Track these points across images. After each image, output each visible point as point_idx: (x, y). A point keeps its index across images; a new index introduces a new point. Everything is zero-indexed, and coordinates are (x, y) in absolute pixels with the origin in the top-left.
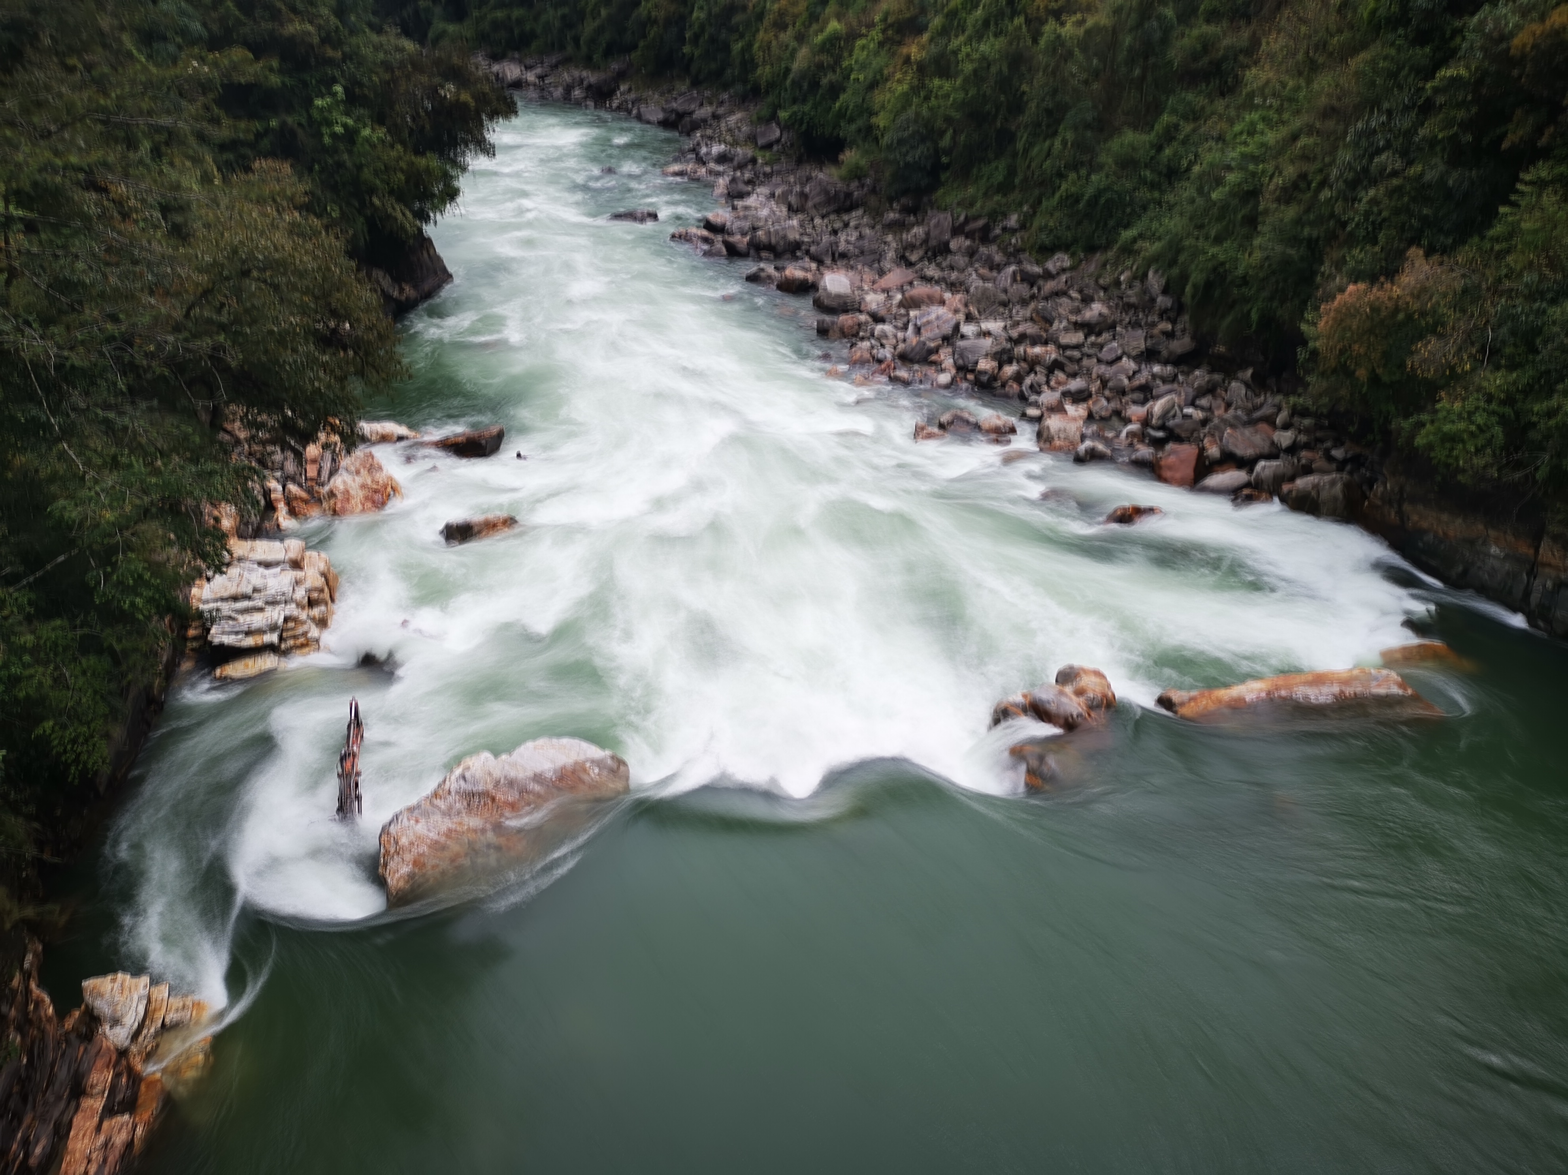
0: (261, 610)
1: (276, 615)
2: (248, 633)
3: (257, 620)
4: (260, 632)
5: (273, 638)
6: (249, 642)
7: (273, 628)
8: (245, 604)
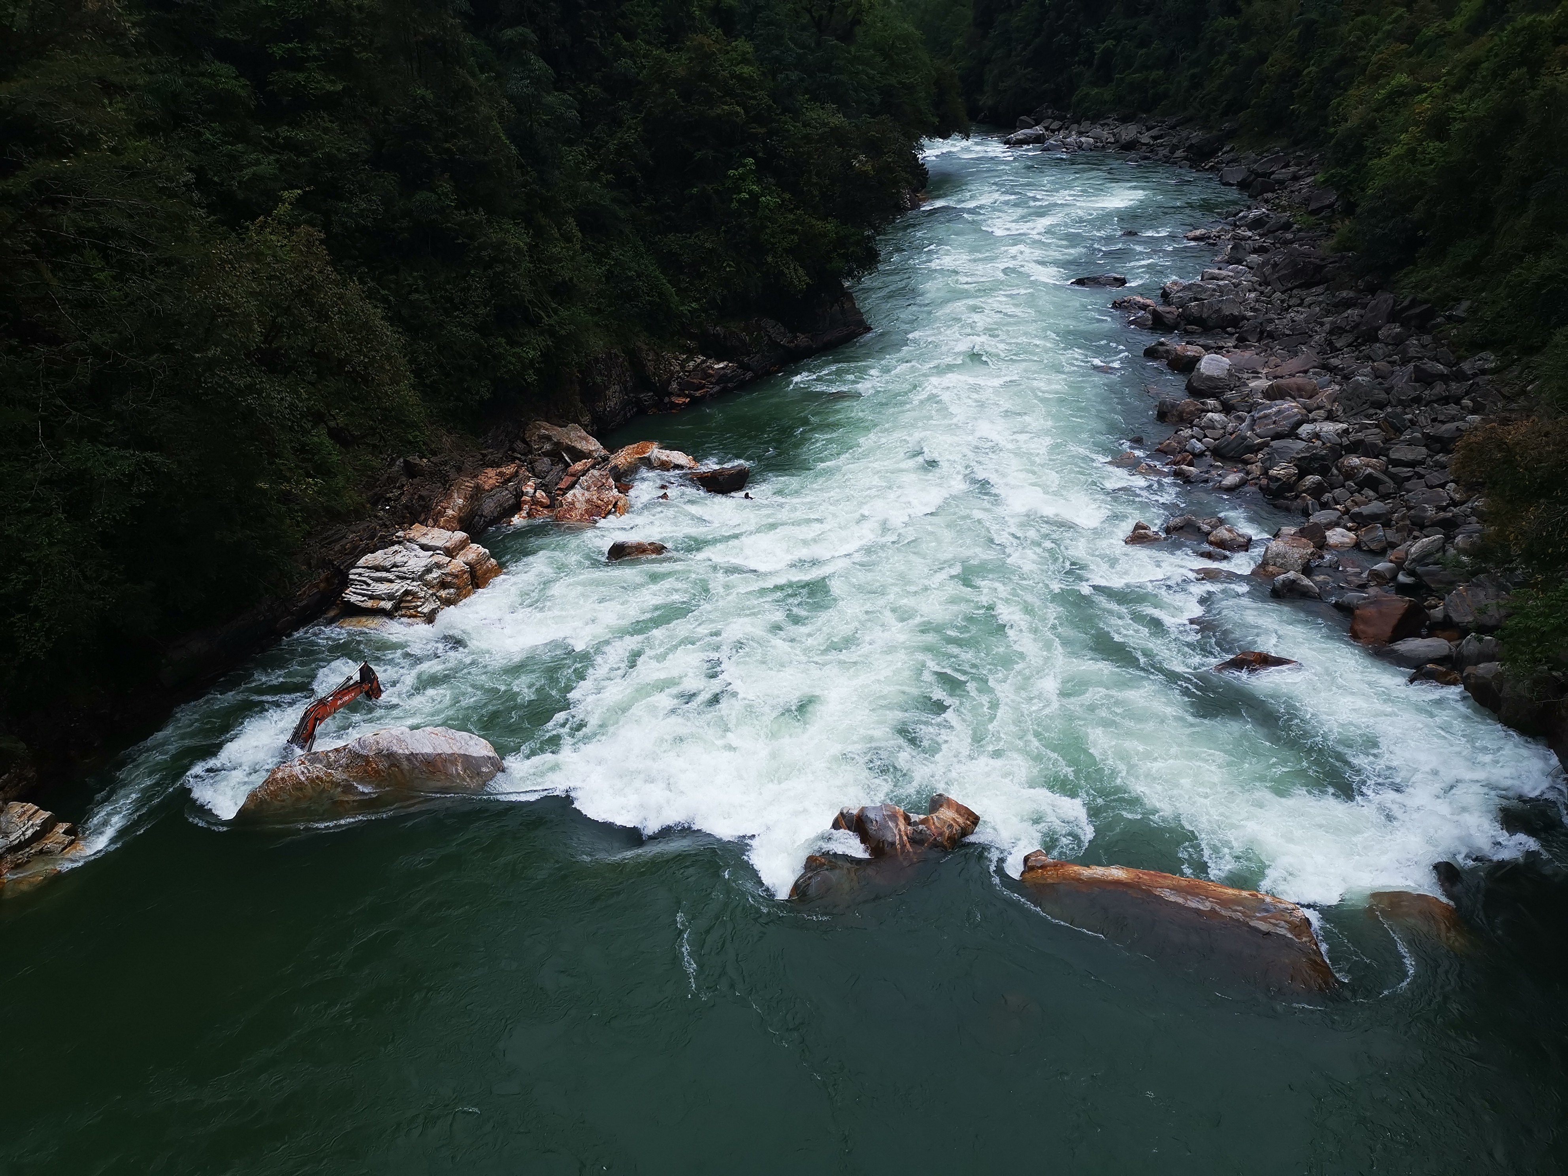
0: (391, 581)
1: (399, 587)
2: (371, 597)
3: (382, 588)
4: (380, 598)
5: (388, 605)
6: (369, 604)
7: (390, 597)
8: (384, 574)
